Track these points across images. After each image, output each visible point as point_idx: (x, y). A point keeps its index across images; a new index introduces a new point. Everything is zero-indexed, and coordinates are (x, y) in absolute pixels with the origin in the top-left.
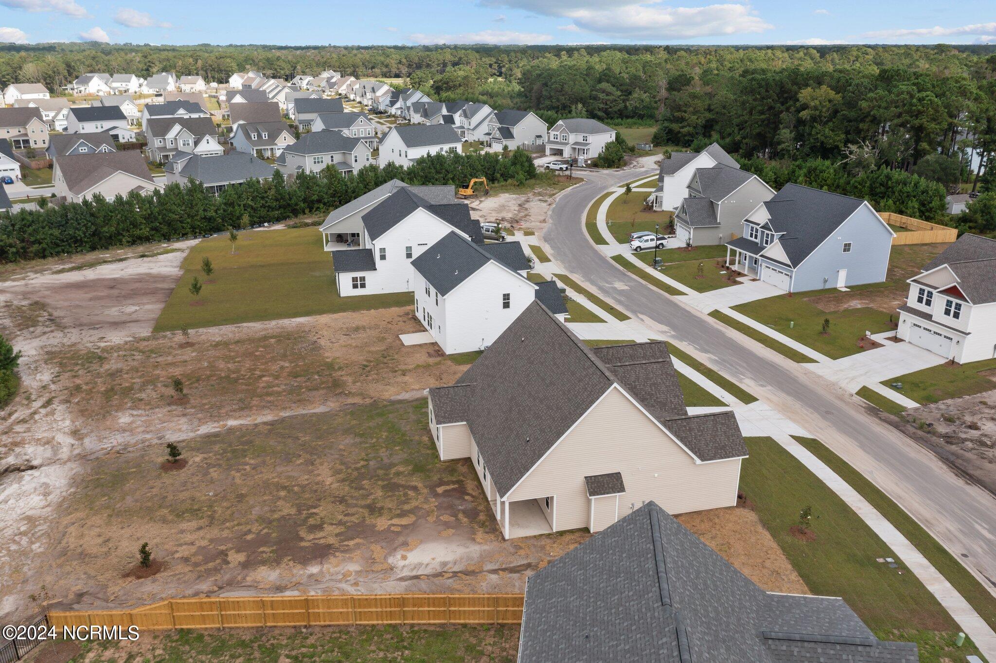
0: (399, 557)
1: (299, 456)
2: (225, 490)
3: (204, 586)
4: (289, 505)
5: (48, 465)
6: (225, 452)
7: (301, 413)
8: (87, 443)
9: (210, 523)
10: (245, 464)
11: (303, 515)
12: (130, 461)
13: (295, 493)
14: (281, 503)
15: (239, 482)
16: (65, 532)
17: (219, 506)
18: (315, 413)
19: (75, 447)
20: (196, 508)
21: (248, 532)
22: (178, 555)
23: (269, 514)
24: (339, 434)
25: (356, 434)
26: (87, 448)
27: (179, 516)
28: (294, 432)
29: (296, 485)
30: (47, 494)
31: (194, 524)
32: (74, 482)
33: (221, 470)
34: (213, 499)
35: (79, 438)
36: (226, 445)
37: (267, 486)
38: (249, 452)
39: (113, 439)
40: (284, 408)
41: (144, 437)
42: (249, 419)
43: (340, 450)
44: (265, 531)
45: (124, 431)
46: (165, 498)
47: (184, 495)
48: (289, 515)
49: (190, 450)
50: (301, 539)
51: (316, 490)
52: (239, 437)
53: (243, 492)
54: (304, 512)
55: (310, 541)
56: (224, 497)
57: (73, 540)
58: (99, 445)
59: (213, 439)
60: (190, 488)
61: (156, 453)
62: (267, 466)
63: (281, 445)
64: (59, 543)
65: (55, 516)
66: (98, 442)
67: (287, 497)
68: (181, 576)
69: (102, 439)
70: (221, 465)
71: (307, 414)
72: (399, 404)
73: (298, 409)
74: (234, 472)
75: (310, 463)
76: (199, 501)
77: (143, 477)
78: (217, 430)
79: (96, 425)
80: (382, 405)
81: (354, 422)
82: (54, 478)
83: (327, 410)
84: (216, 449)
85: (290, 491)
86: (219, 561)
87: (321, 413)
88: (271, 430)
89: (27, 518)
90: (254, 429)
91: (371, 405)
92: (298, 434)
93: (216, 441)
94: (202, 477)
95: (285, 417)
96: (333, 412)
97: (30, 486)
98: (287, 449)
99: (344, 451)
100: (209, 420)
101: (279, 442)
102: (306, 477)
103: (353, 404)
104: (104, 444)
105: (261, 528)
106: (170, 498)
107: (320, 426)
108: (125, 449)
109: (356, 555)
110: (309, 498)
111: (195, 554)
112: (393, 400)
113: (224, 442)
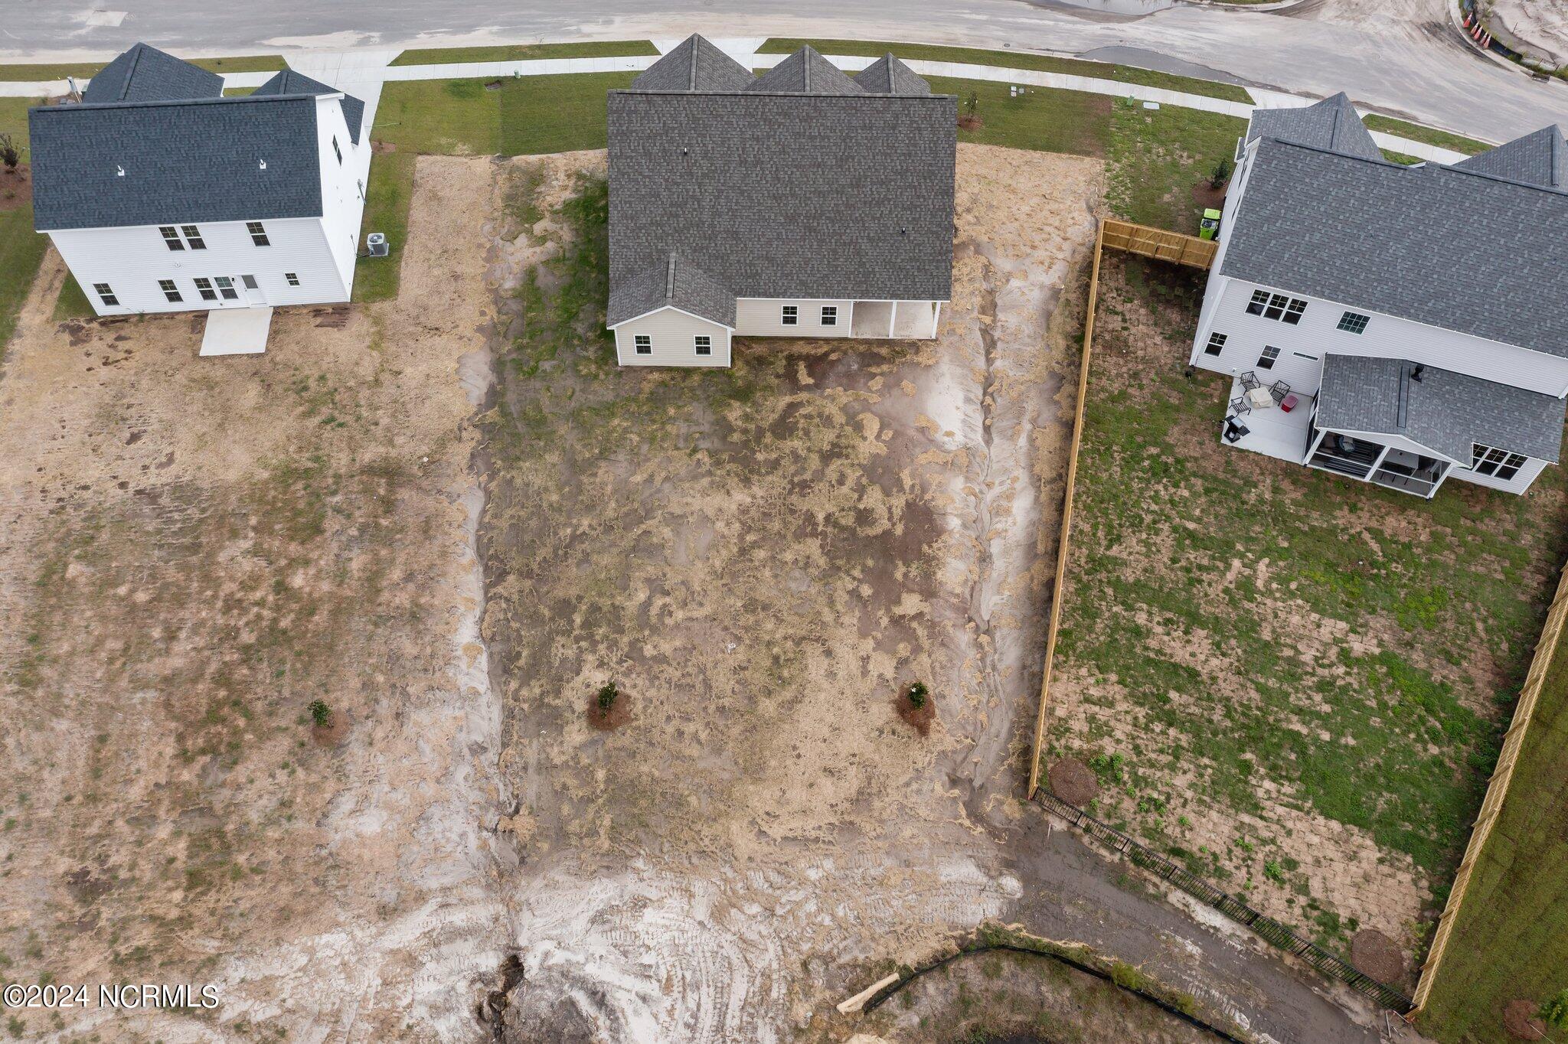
0: (946, 439)
1: (647, 533)
2: (726, 629)
3: (963, 638)
4: (796, 547)
5: (513, 935)
6: (590, 637)
7: (473, 531)
8: (447, 881)
9: (817, 640)
10: (647, 604)
11: (829, 529)
12: (558, 788)
13: (763, 539)
14: (789, 556)
15: (707, 610)
16: (785, 838)
17: (773, 632)
18: (484, 512)
19: (452, 900)
20: (768, 663)
21: (854, 594)
22: (889, 674)
23: (812, 571)
24: (585, 479)
25: (603, 455)
26: (465, 877)
27: (785, 682)
28: (551, 541)
29: (741, 537)
30: (639, 904)
31: (816, 665)
32: (608, 868)
33: (655, 638)
34: (748, 642)
35: (416, 900)
36: (558, 638)
37: (728, 575)
38: (605, 603)
39: (448, 834)
40: (444, 554)
41: (466, 779)
42: (462, 609)
43: (650, 479)
44: (857, 573)
45: (422, 817)
46: (721, 710)
47: (724, 682)
48: (822, 547)
49: (557, 693)
50: (887, 534)
51: (764, 514)
52: (535, 619)
53: (739, 604)
54: (820, 529)
55: (894, 525)
56: (747, 629)
57: (812, 823)
58: (462, 857)
59: (522, 662)
60: (701, 677)
61: (542, 749)
62: (665, 575)
63: (595, 557)
64: (817, 840)
65: (727, 869)
66: (450, 861)
67: (772, 549)
68: (937, 665)
69: (437, 855)
70: (638, 640)
71: (480, 523)
72: (503, 395)
73: (457, 534)
74: (668, 621)
75: (676, 521)
76: (749, 661)
77: (633, 755)
78: (483, 660)
79: (371, 877)
80: (497, 419)
81: (553, 458)
82: (579, 909)
83: (481, 494)
84: (571, 653)
85: (755, 545)
86: (914, 625)
87: (486, 504)
88: (526, 573)
89: (718, 915)
90: (507, 600)
91: (490, 432)
92: (561, 534)
93: (533, 656)
94: (669, 664)
95: (481, 556)
96: (493, 485)
97: (598, 943)
98: (615, 550)
99: (652, 476)
100: (438, 674)
101: (586, 558)
102: (720, 525)
103: (473, 456)
104: (460, 849)
105: (848, 579)
106: (726, 702)
107: (545, 505)
108: (500, 806)
109: (934, 479)
110: (785, 523)
111: (893, 652)
112: (483, 402)
113: (547, 643)
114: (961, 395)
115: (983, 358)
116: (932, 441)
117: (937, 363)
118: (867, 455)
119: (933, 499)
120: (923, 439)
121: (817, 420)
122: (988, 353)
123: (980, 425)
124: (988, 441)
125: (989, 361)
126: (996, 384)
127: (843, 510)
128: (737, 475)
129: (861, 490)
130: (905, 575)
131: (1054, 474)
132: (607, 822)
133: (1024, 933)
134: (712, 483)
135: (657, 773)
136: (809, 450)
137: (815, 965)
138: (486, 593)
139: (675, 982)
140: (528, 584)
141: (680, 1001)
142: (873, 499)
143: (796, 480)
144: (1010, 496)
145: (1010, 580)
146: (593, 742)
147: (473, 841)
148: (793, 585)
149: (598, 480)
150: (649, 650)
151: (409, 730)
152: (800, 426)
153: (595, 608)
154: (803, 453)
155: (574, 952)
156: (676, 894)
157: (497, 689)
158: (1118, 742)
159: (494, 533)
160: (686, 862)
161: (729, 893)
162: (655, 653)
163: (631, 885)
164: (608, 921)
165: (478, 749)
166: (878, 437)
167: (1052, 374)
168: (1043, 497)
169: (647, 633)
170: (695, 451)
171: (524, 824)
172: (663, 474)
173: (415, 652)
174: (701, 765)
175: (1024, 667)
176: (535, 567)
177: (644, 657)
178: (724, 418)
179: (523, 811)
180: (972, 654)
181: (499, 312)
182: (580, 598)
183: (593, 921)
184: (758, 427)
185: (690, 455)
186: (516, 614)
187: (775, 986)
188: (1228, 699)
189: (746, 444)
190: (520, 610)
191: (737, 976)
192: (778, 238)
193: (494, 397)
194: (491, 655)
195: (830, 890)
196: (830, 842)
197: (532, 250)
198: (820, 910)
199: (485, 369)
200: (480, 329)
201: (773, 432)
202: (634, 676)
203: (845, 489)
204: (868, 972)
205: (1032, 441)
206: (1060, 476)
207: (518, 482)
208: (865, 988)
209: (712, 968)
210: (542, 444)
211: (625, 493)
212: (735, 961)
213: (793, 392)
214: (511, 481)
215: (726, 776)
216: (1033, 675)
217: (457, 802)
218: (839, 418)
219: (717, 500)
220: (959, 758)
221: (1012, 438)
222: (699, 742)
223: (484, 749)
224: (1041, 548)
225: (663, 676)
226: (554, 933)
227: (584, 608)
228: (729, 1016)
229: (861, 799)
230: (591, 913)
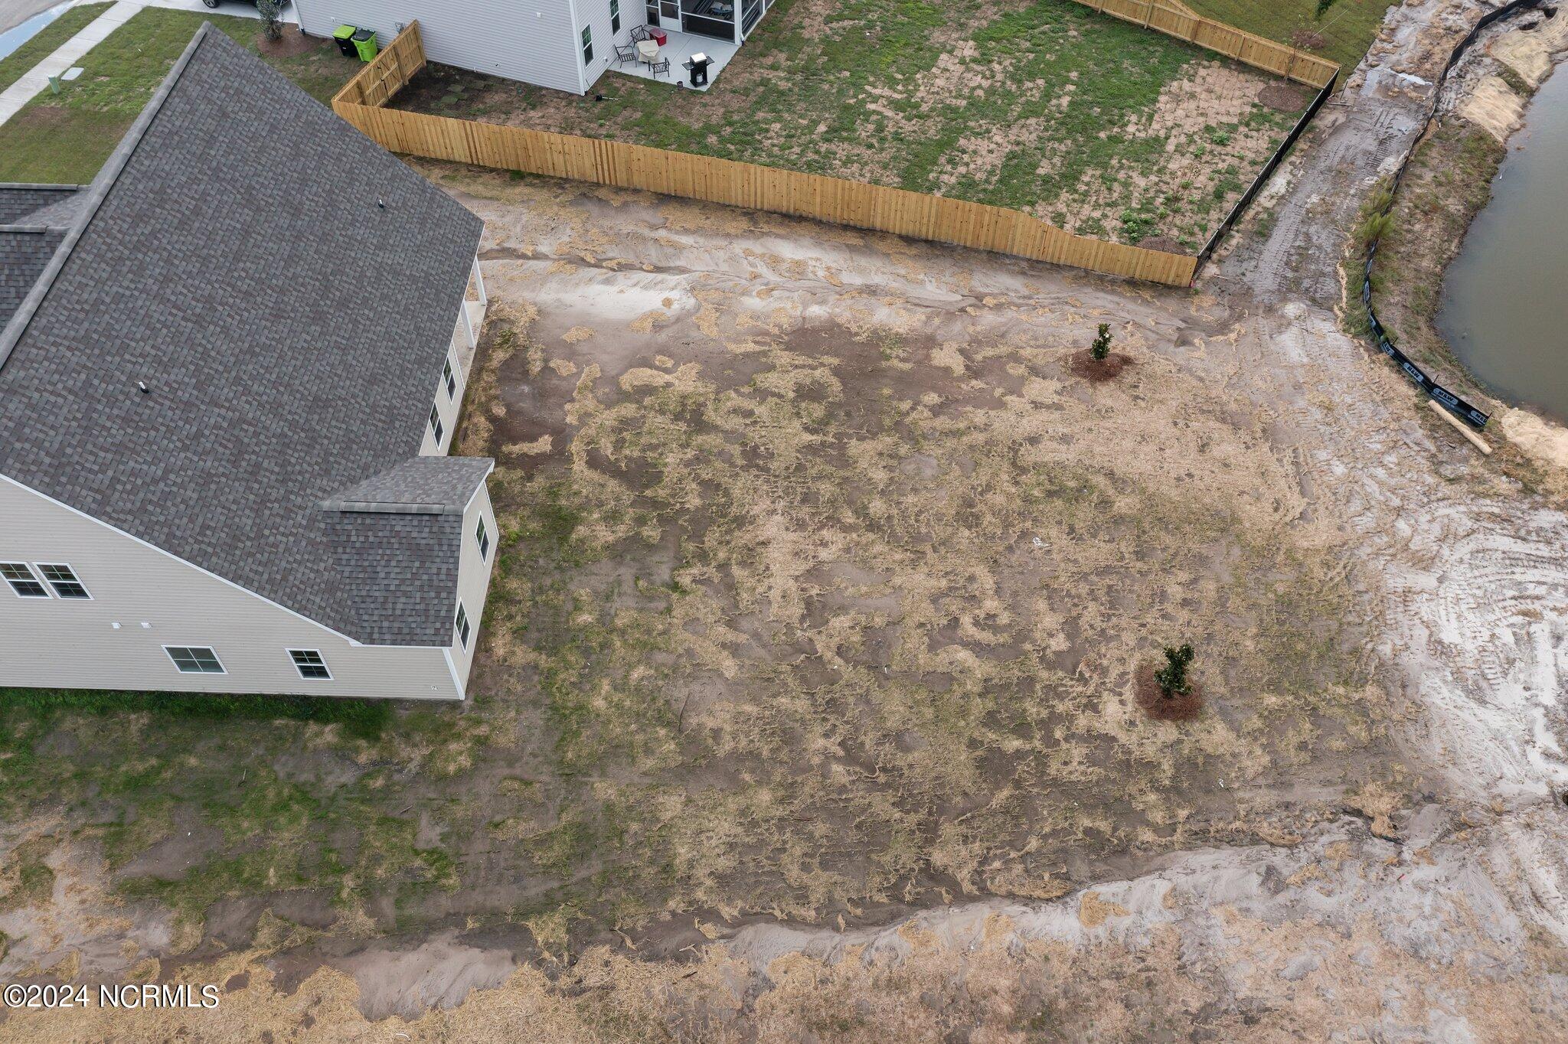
1: (840, 651)
2: (1010, 549)
3: (988, 319)
4: (863, 464)
5: (1539, 804)
6: (1046, 725)
7: (837, 938)
8: (1500, 904)
9: (1016, 452)
10: (978, 648)
11: (832, 429)
12: (1305, 756)
13: (850, 503)
14: (880, 476)
15: (981, 571)
16: (1303, 494)
18: (791, 922)
19: (1524, 890)
20: (1059, 503)
21: (936, 411)
22: (1055, 385)
23: (904, 449)
24: (727, 745)
25: (676, 724)
26: (1483, 877)
27: (1085, 486)
28: (859, 796)
29: (846, 529)
30: (1440, 649)
31: (1049, 453)
32: (1404, 687)
33: (1038, 635)
34: (1028, 524)
35: (1547, 944)
36: (1052, 770)
37: (915, 547)
38: (979, 707)
39: (1427, 910)
40: (895, 985)
41: (1329, 894)
42: (1010, 937)
43: (734, 649)
44: (905, 406)
45: (1415, 950)
46: (1140, 555)
47: (1098, 551)
48: (861, 439)
49: (1152, 766)
50: (836, 372)
51: (804, 501)
52: (1021, 811)
53: (967, 533)
54: (830, 439)
55: (822, 365)
56: (1007, 525)
57: (1274, 467)
59: (1104, 826)
60: (1094, 578)
61: (1252, 784)
62: (922, 625)
63: (893, 723)
64: (1296, 464)
66: (1468, 902)
67: (870, 493)
68: (1032, 343)
69: (1467, 923)
70: (1042, 659)
71: (818, 926)
72: (496, 913)
73: (844, 966)
74: (1004, 619)
75: (815, 611)
76: (1059, 523)
77: (1231, 661)
78: (1105, 890)
80: (558, 918)
81: (671, 804)
82: (1473, 720)
83: (747, 933)
84: (1078, 752)
85: (862, 512)
86: (979, 357)
87: (771, 919)
88: (929, 832)
90: (984, 860)
91: (591, 931)
92: (845, 780)
93: (1089, 809)
94: (1079, 616)
95: (893, 918)
96: (727, 912)
97: (1510, 693)
98: (877, 696)
99: (724, 646)
100: (1151, 961)
101: (899, 739)
102: (824, 554)
103: (653, 957)
104: (1442, 890)
105: (914, 415)
106: (1127, 548)
107: (779, 812)
108: (1355, 836)
109: (744, 321)
110: (820, 477)
111: (1022, 380)
112: (508, 953)
113: (1061, 788)
114: (599, 287)
115: (531, 262)
116: (678, 320)
117: (535, 304)
118: (699, 384)
119: (780, 327)
120: (675, 327)
121: (627, 435)
123: (653, 275)
124: (682, 271)
125: (539, 257)
126: (582, 254)
127: (798, 415)
128: (729, 532)
129: (762, 394)
130: (903, 360)
131: (744, 219)
132: (1341, 690)
133: (1344, 305)
134: (742, 564)
135: (1253, 630)
136: (684, 446)
137: (1448, 471)
138: (972, 899)
139: (1523, 607)
140: (949, 830)
141: (1544, 602)
142: (782, 382)
143: (740, 462)
144: (774, 261)
145: (903, 272)
146: (1224, 714)
147: (1424, 872)
148: (928, 472)
149: (728, 728)
150: (1059, 643)
151: (1273, 995)
152: (636, 454)
153: (991, 720)
154: (690, 454)
155: (1533, 721)
156: (1413, 608)
157: (1158, 861)
158: (1105, 216)
159: (839, 893)
160: (1366, 597)
161: (1391, 551)
162: (1062, 636)
163: (1416, 659)
164: (1476, 682)
165: (1272, 879)
166: (667, 371)
167: (575, 203)
168: (781, 231)
169: (1028, 646)
170: (675, 587)
171: (1379, 803)
172: (722, 629)
173: (1117, 1010)
174: (1227, 579)
175: (1024, 273)
176: (913, 819)
177: (1070, 650)
179: (1355, 803)
180: (1010, 314)
181: (243, 947)
182: (973, 744)
183: (1482, 702)
184: (632, 505)
185: (684, 592)
186: (1011, 844)
187: (1485, 509)
189: (662, 520)
190: (1003, 837)
191: (1489, 545)
194: (1096, 878)
195: (1355, 455)
196: (1294, 451)
197: (59, 897)
198: (1382, 464)
199: (412, 959)
201: (647, 486)
202: (1105, 662)
203: (761, 411)
204: (1435, 426)
205: (686, 231)
206: (745, 214)
207: (724, 864)
208: (1455, 430)
209: (1494, 569)
210: (635, 827)
211: (763, 683)
212: (1473, 546)
213: (569, 460)
214: (723, 880)
215: (1236, 551)
216: (1032, 268)
217: (1372, 902)
218: (629, 410)
219: (776, 556)
220: (1153, 336)
221: (679, 249)
222: (1195, 581)
223: (1270, 871)
224: (859, 242)
225: (1098, 623)
226: (1516, 749)
227: (992, 736)
228: (1539, 553)
229: (1232, 421)
230: (1473, 704)
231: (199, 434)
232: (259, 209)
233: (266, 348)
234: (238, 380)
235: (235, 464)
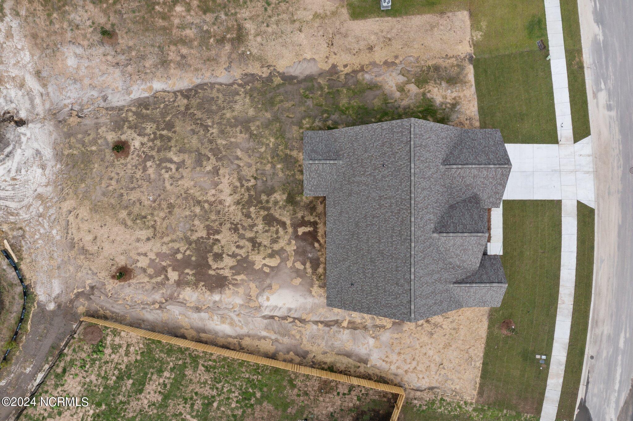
0: (265, 297)
1: (209, 159)
2: (159, 196)
3: (157, 296)
4: (202, 226)
5: (32, 121)
6: (155, 138)
7: (210, 81)
8: (51, 94)
9: (154, 234)
10: (171, 161)
11: (211, 241)
12: (89, 132)
13: (206, 211)
14: (197, 222)
15: (168, 187)
16: (68, 221)
17: (158, 216)
18: (221, 84)
19: (44, 97)
20: (143, 214)
21: (178, 251)
22: (139, 265)
23: (189, 234)
24: (238, 129)
25: (251, 134)
26: (53, 101)
27: (134, 221)
28: (205, 116)
29: (207, 201)
30: (43, 167)
31: (144, 234)
32: (57, 154)
33: (155, 166)
34: (153, 205)
35: (44, 84)
36: (155, 125)
37: (187, 197)
38: (173, 143)
39: (69, 92)
40: (197, 70)
41: (92, 95)
42: (170, 82)
43: (238, 158)
44: (188, 253)
45: (75, 81)
46: (122, 195)
47: (134, 196)
48: (202, 237)
49: (130, 127)
50: (210, 267)
51: (219, 211)
52: (164, 114)
53: (172, 201)
54: (212, 237)
55: (214, 270)
56: (159, 205)
57: (74, 231)
58: (61, 98)
59: (144, 111)
60: (136, 186)
61: (105, 124)
62: (186, 168)
63: (195, 137)
64: (67, 233)
65: (56, 199)
66: (59, 94)
67: (200, 216)
68: (144, 285)
69: (61, 89)
70: (154, 158)
71: (215, 83)
72: (290, 84)
73: (208, 74)
74: (163, 171)
75: (216, 171)
76: (144, 206)
77: (102, 160)
78: (146, 95)
79: (51, 66)
80: (276, 83)
81: (251, 112)
82: (42, 145)
83: (231, 81)
84: (148, 131)
85: (203, 208)
86: (163, 276)
87: (226, 85)
88: (187, 107)
89: (40, 197)
90: (174, 101)
91: (267, 80)
92: (208, 121)
93: (147, 115)
94: (143, 172)
95: (197, 86)
96: (236, 86)
97: (29, 153)
98: (200, 145)
99: (241, 159)
100: (138, 77)
101: (193, 132)
102: (213, 192)
103: (252, 75)
104: (64, 97)
105: (185, 248)
106: (125, 197)
107: (225, 111)
108: (82, 110)
109: (241, 290)
110: (214, 221)
111: (149, 266)
112: (286, 75)
113: (153, 120)
114: (293, 306)
115: (318, 319)
116: (264, 290)
117: (313, 296)
118: (254, 259)
119: (230, 289)
120: (264, 286)
121: (275, 236)
122: (322, 322)
123: (275, 314)
124: (264, 317)
125: (316, 323)
126: (301, 325)
127: (222, 247)
128: (242, 199)
129: (234, 256)
130: (188, 274)
131: (244, 346)
132: (75, 152)
133: (33, 309)
134: (237, 187)
135: (94, 170)
136: (257, 232)
137: (21, 232)
138: (178, 91)
139: (15, 182)
140: (182, 109)
141: (8, 184)
142: (228, 262)
143: (239, 226)
144: (232, 324)
145: (187, 320)
146: (108, 144)
147: (67, 102)
148: (182, 224)
149: (239, 134)
150: (149, 164)
151: (111, 69)
152: (272, 228)
153: (169, 139)
154: (255, 229)
155: (26, 144)
156: (47, 180)
157: (132, 102)
158: (110, 355)
159: (209, 91)
160: (59, 184)
161: (47, 200)
162: (148, 166)
163: (50, 164)
164: (37, 156)
165: (105, 99)
166: (265, 265)
167: (307, 353)
168: (230, 340)
169: (158, 162)
170: (255, 178)
171: (73, 120)
172: (242, 164)
173: (147, 65)
174: (98, 188)
175: (144, 321)
176: (192, 111)
177: (146, 162)
178: (275, 192)
179: (79, 120)
180: (150, 300)
181: (347, 74)
182: (175, 132)
183: (37, 150)
184: (270, 208)
185: (253, 176)
186: (167, 105)
187: (14, 218)
188: (129, 404)
189: (261, 202)
190: (169, 107)
191: (17, 204)
192: (350, 218)
193: (288, 79)
194: (148, 98)
195: (48, 238)
196: (67, 238)
197: (394, 85)
198: (41, 234)
199: (307, 72)
200: (334, 66)
201: (267, 215)
202: (137, 158)
203: (234, 249)
204: (18, 252)
205: (265, 338)
206: (243, 349)
207: (237, 98)
208: (13, 250)
209: (19, 195)
210: (260, 106)
211: (230, 147)
212: (22, 203)
213: (292, 225)
214: (238, 94)
215: (93, 198)
216: (140, 324)
217: (82, 93)
218: (276, 247)
219: (227, 190)
220: (103, 291)
221: (266, 328)
222: (107, 187)
223: (105, 101)
224: (203, 335)
225: (137, 171)
226: (33, 136)
227: (170, 135)
228: (3, 201)
229: (84, 251)
230: (40, 149)
231: (370, 163)
232: (379, 252)
233: (365, 202)
234: (368, 185)
235: (362, 159)
